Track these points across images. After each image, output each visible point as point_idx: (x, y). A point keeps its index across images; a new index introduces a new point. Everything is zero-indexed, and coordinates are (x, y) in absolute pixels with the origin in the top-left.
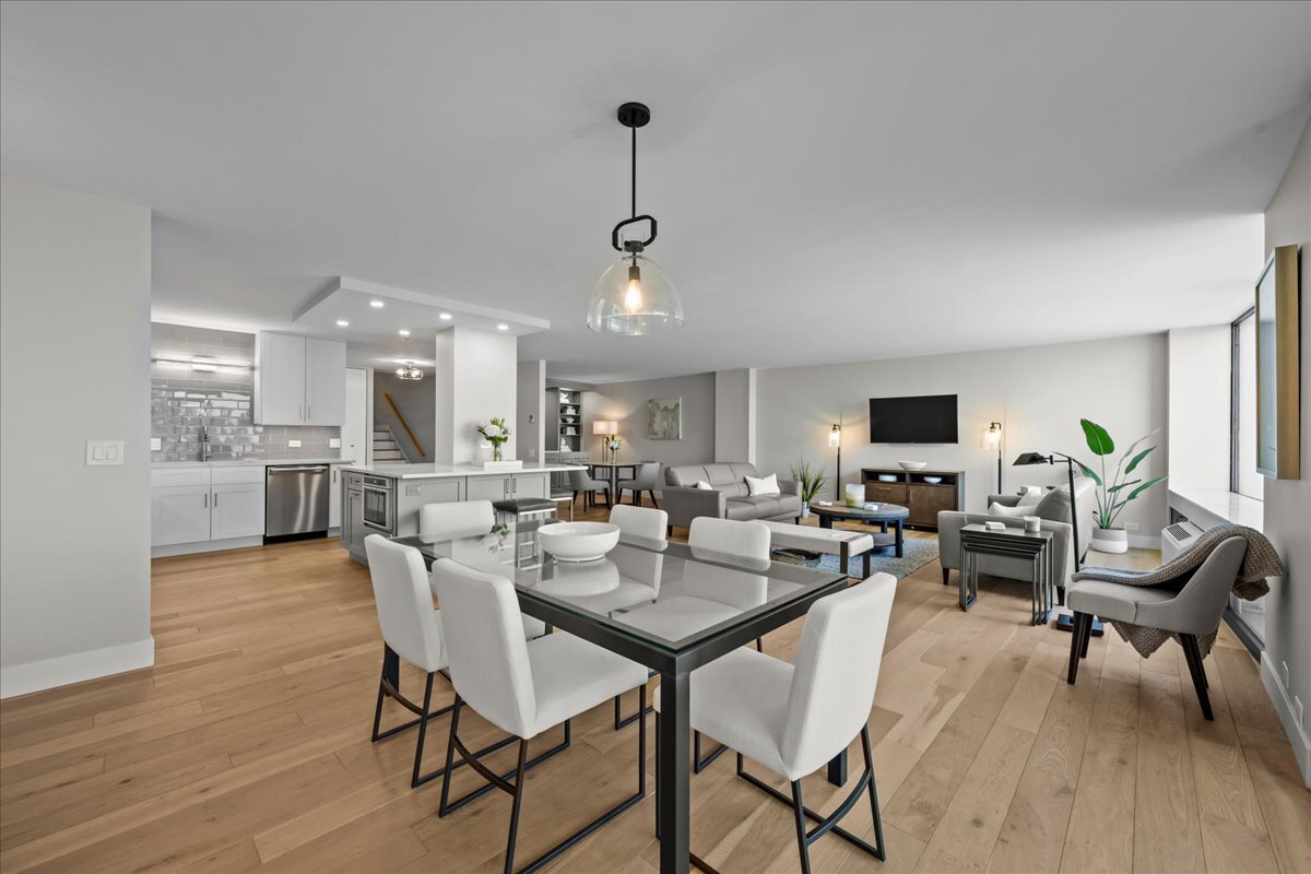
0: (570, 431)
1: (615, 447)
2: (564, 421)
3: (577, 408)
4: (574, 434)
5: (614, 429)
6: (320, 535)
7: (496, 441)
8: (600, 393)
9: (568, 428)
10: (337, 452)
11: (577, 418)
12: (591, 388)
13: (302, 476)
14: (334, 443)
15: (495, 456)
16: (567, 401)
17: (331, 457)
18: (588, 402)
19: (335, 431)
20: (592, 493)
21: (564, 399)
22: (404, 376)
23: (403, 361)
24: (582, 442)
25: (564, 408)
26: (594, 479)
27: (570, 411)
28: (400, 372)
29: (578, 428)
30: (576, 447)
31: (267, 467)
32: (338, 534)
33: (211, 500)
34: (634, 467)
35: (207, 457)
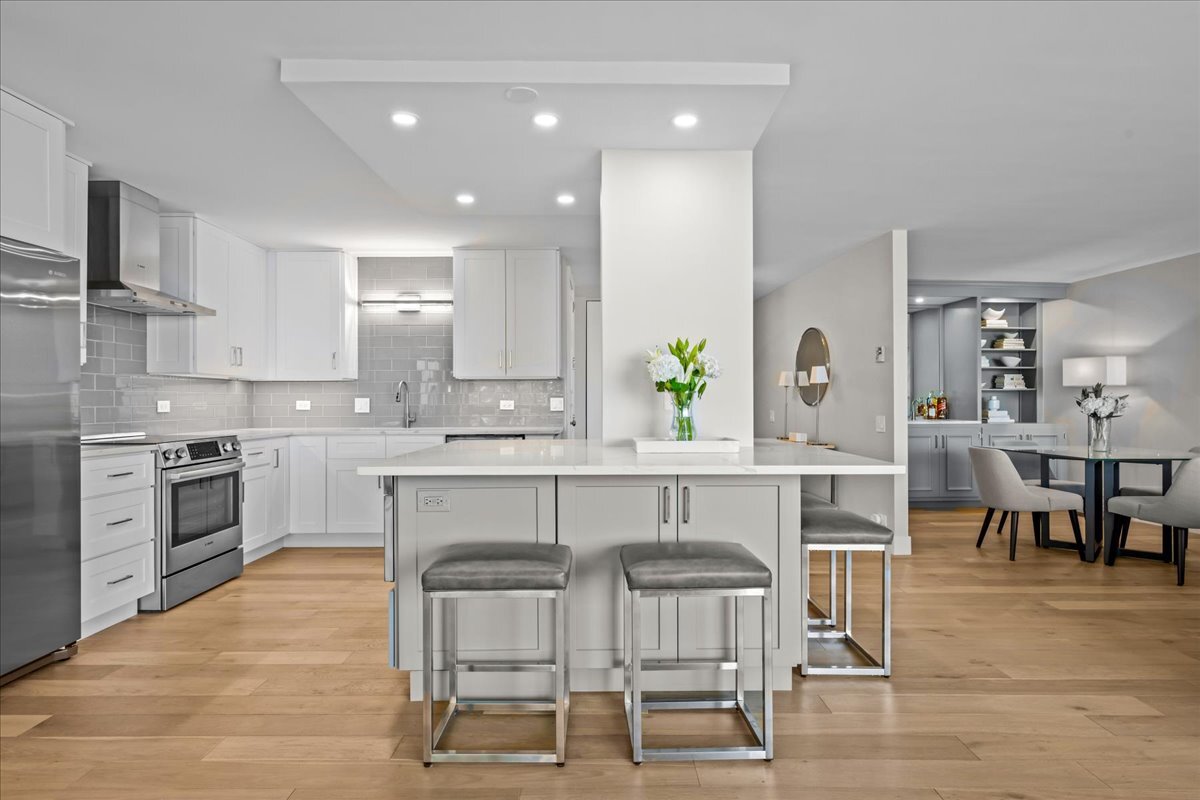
0: (1013, 383)
1: (1104, 412)
2: (999, 362)
3: (1028, 336)
4: (1022, 387)
5: (1117, 372)
7: (682, 393)
8: (1082, 300)
9: (1007, 377)
10: (560, 416)
11: (1028, 357)
12: (1060, 291)
14: (555, 403)
15: (682, 428)
16: (1004, 324)
18: (1051, 321)
20: (1040, 519)
21: (995, 320)
24: (1042, 404)
25: (997, 336)
26: (1045, 484)
27: (1012, 343)
29: (1030, 376)
30: (1028, 415)
34: (1166, 464)
35: (410, 422)
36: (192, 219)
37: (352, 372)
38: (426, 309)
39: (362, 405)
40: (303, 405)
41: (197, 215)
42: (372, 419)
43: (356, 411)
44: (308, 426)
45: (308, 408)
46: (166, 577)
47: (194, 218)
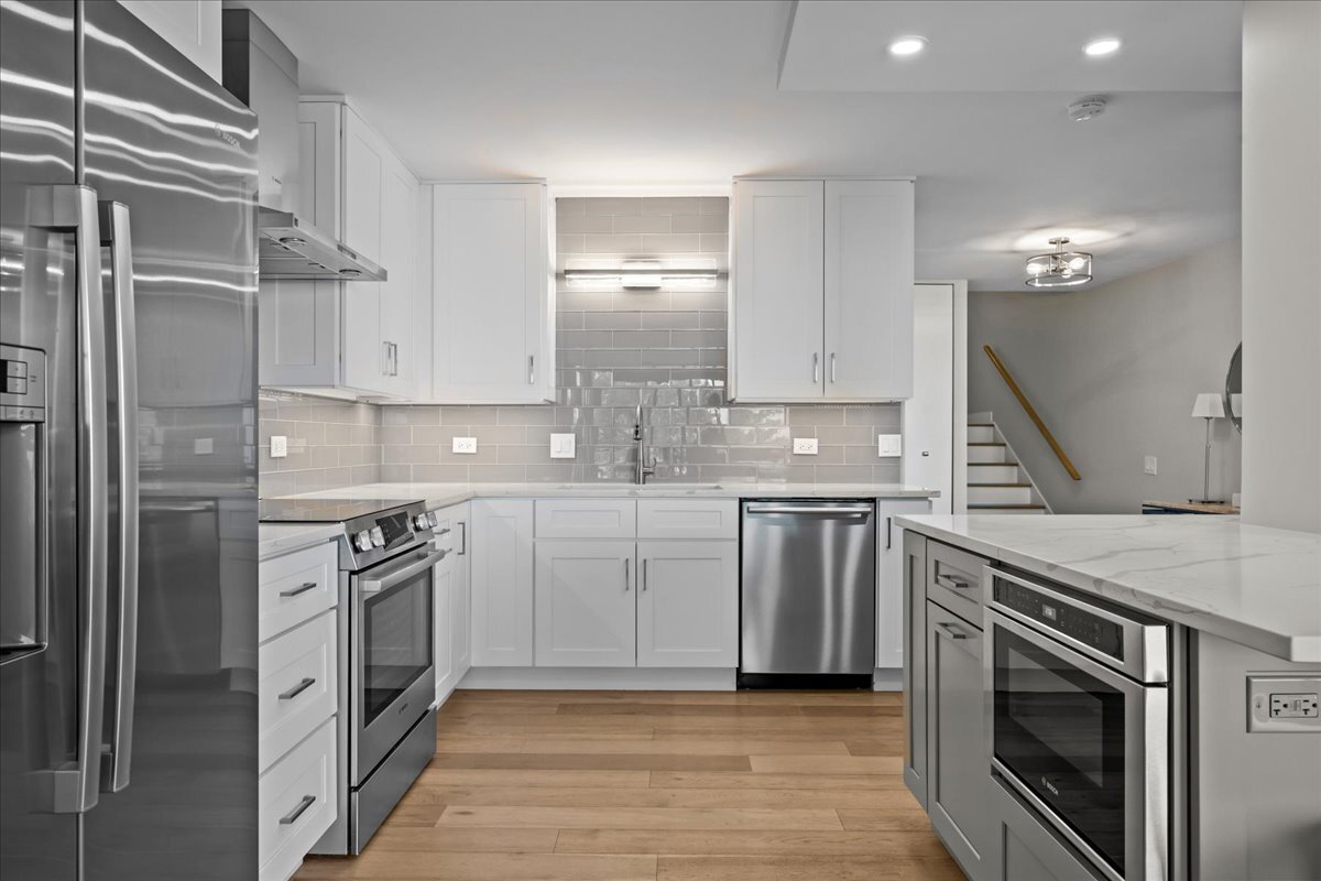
6: (859, 682)
10: (894, 466)
13: (828, 527)
14: (888, 445)
17: (880, 480)
19: (889, 413)
22: (1044, 277)
23: (1039, 241)
28: (1035, 269)
31: (742, 501)
32: (897, 686)
33: (637, 575)
35: (645, 474)
36: (338, 106)
37: (545, 388)
38: (671, 285)
39: (562, 445)
40: (465, 444)
41: (347, 101)
42: (581, 468)
43: (553, 455)
44: (472, 481)
45: (473, 450)
46: (356, 789)
47: (343, 104)
